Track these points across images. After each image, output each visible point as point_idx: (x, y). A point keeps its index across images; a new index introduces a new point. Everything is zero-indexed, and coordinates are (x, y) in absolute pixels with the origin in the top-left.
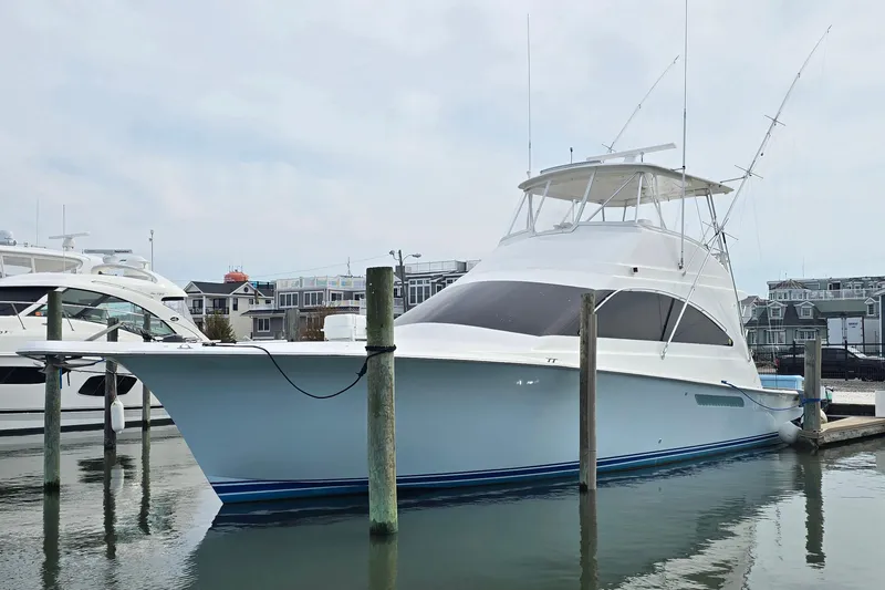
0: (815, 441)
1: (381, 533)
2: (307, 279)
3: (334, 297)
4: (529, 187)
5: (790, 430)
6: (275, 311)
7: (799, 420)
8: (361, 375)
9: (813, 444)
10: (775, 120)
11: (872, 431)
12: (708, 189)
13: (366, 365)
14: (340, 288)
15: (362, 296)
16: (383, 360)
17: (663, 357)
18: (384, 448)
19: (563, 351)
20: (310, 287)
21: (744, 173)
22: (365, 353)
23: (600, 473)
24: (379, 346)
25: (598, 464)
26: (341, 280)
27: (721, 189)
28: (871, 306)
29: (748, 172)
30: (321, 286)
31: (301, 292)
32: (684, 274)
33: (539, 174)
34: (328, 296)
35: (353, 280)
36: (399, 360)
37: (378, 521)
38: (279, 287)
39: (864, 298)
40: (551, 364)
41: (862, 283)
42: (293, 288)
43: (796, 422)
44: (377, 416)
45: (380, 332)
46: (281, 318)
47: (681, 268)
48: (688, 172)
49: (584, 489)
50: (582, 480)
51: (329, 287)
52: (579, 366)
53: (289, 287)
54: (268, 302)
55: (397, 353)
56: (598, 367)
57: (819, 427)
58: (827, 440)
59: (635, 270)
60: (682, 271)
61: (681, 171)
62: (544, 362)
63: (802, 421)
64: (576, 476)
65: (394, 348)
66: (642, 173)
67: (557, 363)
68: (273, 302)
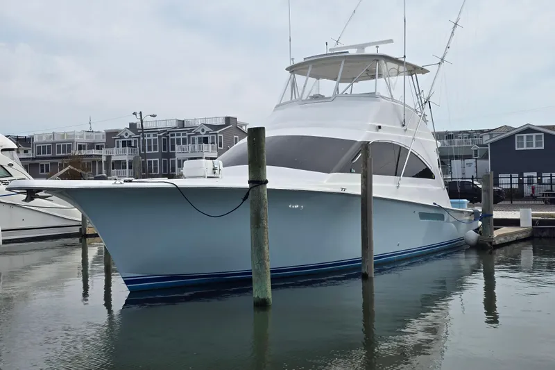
0: (491, 243)
1: (262, 305)
2: (58, 134)
3: (80, 147)
4: (293, 69)
5: (472, 236)
6: (33, 159)
7: (478, 229)
8: (244, 200)
9: (489, 245)
10: (456, 24)
11: (521, 236)
12: (413, 70)
13: (248, 194)
14: (84, 140)
15: (102, 146)
16: (261, 190)
17: (398, 187)
18: (264, 248)
19: (351, 184)
20: (60, 140)
21: (439, 61)
22: (247, 186)
23: (376, 265)
24: (257, 181)
25: (375, 259)
26: (85, 134)
27: (423, 71)
28: (476, 151)
29: (442, 60)
30: (70, 139)
31: (54, 144)
32: (406, 130)
33: (302, 60)
34: (75, 147)
35: (94, 134)
36: (270, 191)
37: (260, 297)
38: (36, 140)
39: (471, 145)
40: (343, 192)
41: (469, 134)
42: (47, 141)
43: (477, 230)
44: (258, 227)
45: (259, 172)
46: (38, 164)
47: (403, 126)
48: (407, 60)
49: (365, 277)
50: (364, 270)
51: (77, 139)
52: (360, 193)
53: (44, 139)
54: (26, 152)
55: (269, 186)
56: (374, 195)
57: (492, 234)
58: (497, 242)
59: (380, 127)
60: (404, 128)
61: (403, 59)
62: (339, 190)
63: (480, 230)
64: (359, 268)
65: (267, 182)
66: (378, 60)
67: (347, 192)
68: (30, 152)
